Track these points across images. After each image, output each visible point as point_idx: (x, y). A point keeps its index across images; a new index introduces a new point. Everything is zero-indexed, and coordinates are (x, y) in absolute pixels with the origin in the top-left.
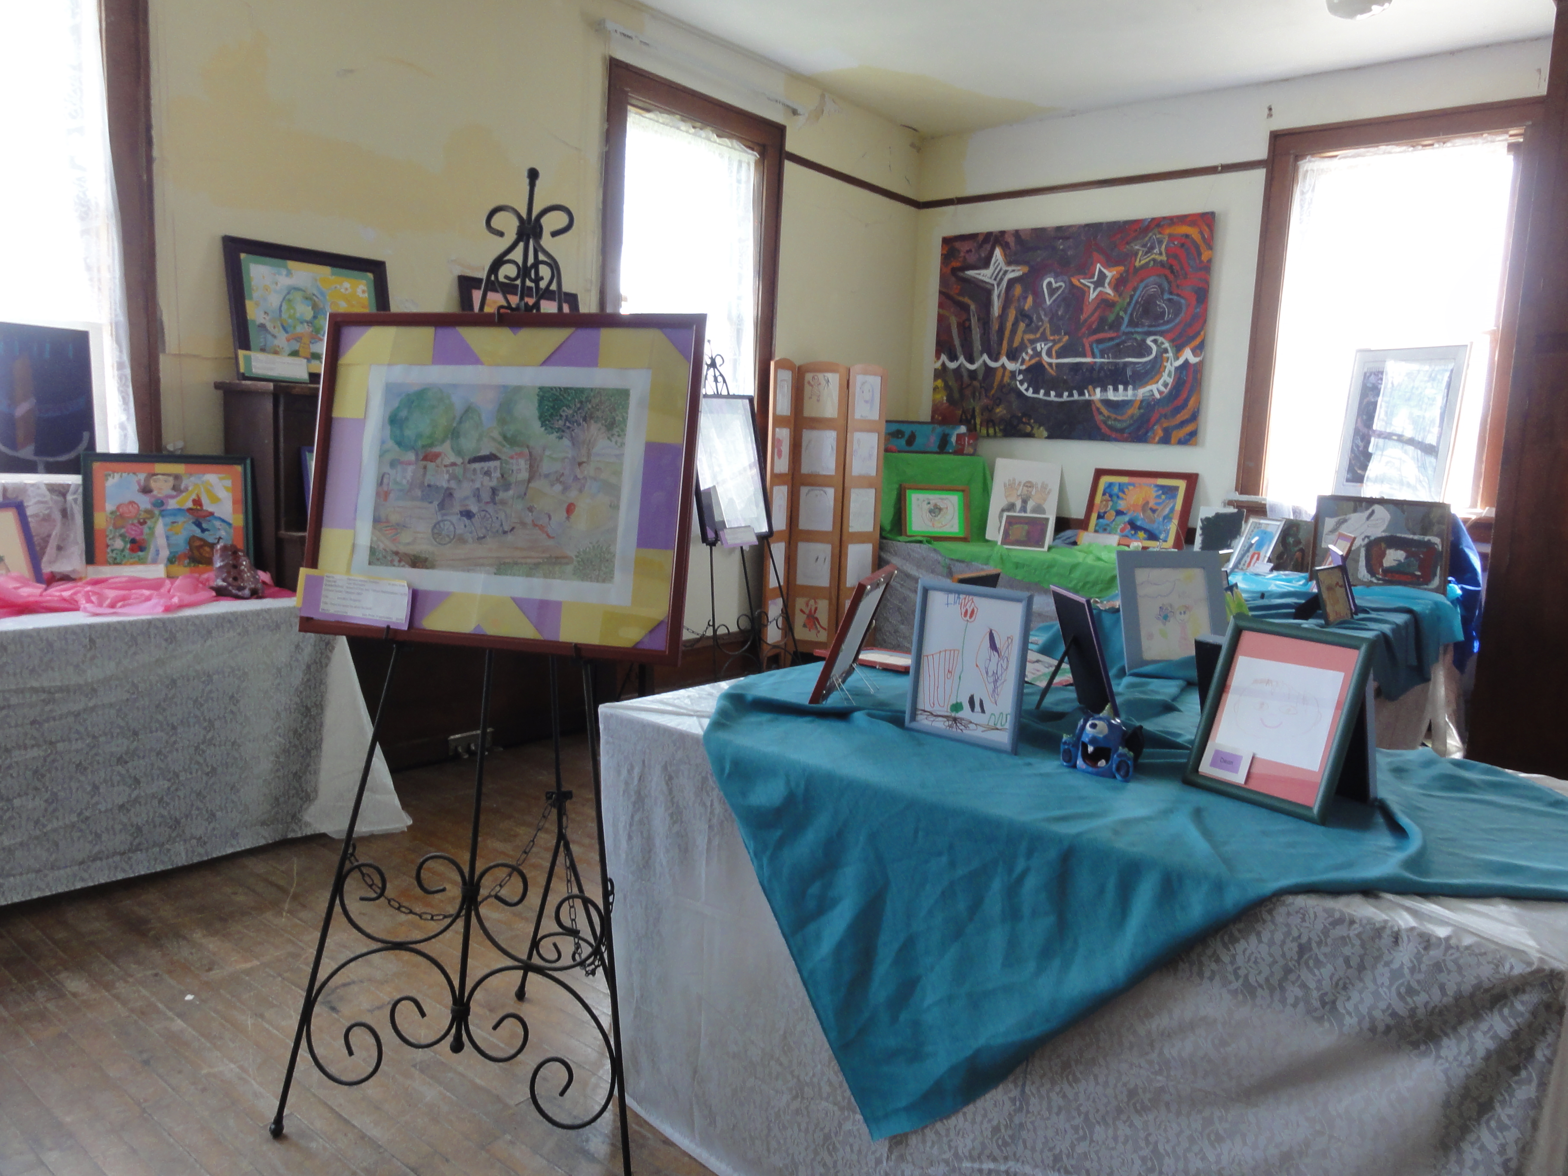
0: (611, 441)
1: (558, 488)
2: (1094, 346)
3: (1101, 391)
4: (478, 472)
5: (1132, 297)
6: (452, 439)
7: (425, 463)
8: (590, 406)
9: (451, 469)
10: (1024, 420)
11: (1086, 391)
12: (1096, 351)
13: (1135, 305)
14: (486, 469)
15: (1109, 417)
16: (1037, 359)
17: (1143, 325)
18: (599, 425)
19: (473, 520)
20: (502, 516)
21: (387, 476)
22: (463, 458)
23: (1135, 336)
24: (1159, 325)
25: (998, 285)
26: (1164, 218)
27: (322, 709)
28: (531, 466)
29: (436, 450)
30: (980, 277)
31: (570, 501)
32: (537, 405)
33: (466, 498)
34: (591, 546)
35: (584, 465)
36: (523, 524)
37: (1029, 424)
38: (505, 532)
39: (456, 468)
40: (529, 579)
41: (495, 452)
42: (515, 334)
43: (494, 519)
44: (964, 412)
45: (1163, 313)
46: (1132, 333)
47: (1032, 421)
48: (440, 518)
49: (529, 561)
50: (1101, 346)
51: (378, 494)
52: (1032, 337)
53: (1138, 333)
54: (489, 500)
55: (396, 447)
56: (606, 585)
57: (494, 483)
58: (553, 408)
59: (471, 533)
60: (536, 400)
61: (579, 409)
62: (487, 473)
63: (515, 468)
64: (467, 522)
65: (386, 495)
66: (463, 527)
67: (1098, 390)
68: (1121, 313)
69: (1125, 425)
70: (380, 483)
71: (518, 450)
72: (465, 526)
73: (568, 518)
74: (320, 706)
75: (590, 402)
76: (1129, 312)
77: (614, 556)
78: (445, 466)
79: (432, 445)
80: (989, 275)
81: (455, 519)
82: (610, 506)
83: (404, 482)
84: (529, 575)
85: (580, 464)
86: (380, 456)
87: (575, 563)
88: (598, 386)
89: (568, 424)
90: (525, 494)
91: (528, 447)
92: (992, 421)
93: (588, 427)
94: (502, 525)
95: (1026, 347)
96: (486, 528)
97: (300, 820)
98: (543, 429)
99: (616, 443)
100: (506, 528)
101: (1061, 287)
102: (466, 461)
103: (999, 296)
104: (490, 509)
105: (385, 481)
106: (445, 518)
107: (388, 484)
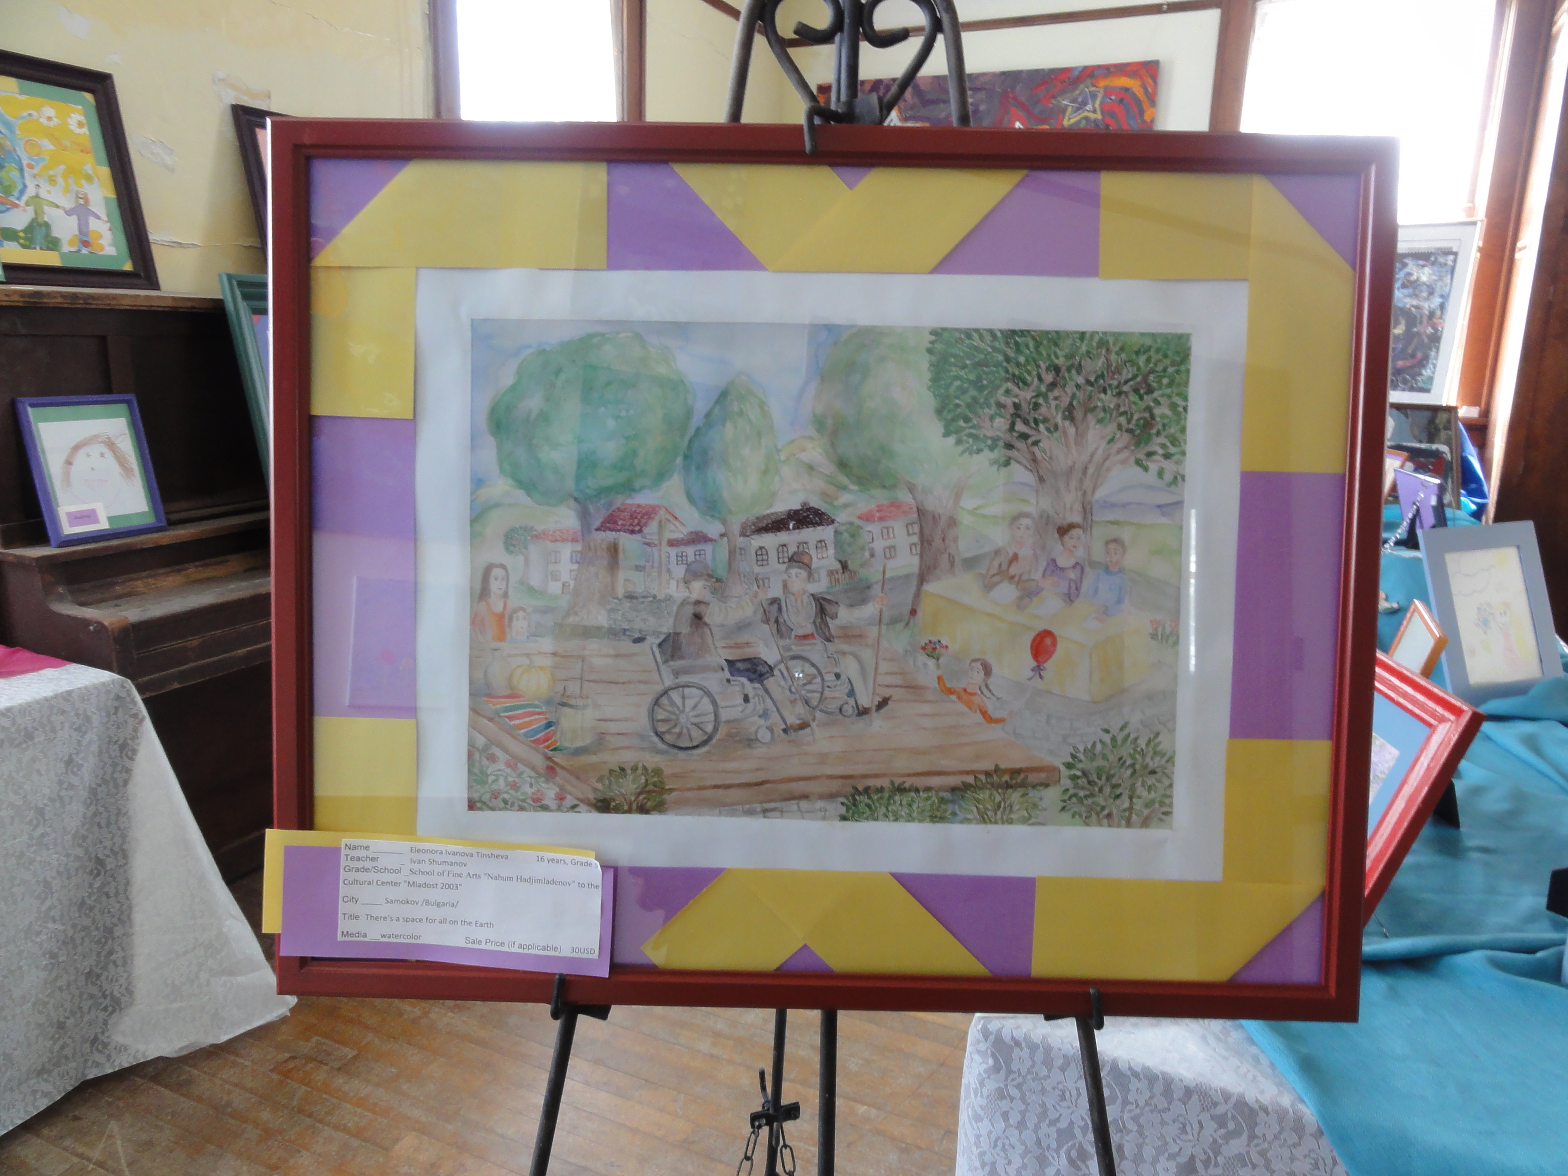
0: (1146, 469)
1: (1007, 592)
4: (773, 555)
6: (686, 469)
7: (610, 536)
8: (1080, 380)
9: (690, 551)
14: (792, 549)
18: (1112, 428)
19: (770, 682)
20: (850, 668)
21: (497, 572)
22: (724, 522)
26: (1099, 67)
27: (125, 856)
28: (925, 541)
29: (643, 499)
31: (1041, 626)
32: (927, 376)
33: (743, 626)
34: (1107, 738)
35: (1076, 532)
36: (913, 688)
38: (863, 712)
39: (708, 548)
40: (940, 827)
41: (815, 502)
42: (851, 186)
43: (829, 678)
48: (669, 681)
49: (935, 781)
51: (476, 622)
54: (809, 629)
55: (520, 495)
56: (1153, 833)
57: (820, 586)
58: (977, 384)
59: (765, 715)
60: (924, 363)
61: (1053, 385)
62: (798, 559)
63: (879, 545)
64: (750, 688)
65: (503, 622)
66: (740, 700)
70: (481, 592)
71: (880, 496)
72: (746, 699)
73: (1038, 670)
74: (122, 854)
75: (1079, 369)
77: (1171, 760)
78: (672, 543)
79: (628, 487)
81: (714, 681)
82: (1154, 636)
83: (555, 588)
84: (937, 817)
85: (1063, 531)
86: (473, 521)
87: (1066, 783)
88: (1100, 328)
89: (1020, 427)
90: (913, 612)
91: (911, 488)
93: (1080, 436)
94: (851, 693)
96: (807, 702)
97: (105, 1045)
98: (952, 440)
99: (1160, 474)
100: (865, 701)
102: (736, 528)
104: (816, 651)
105: (496, 586)
106: (683, 679)
107: (506, 595)
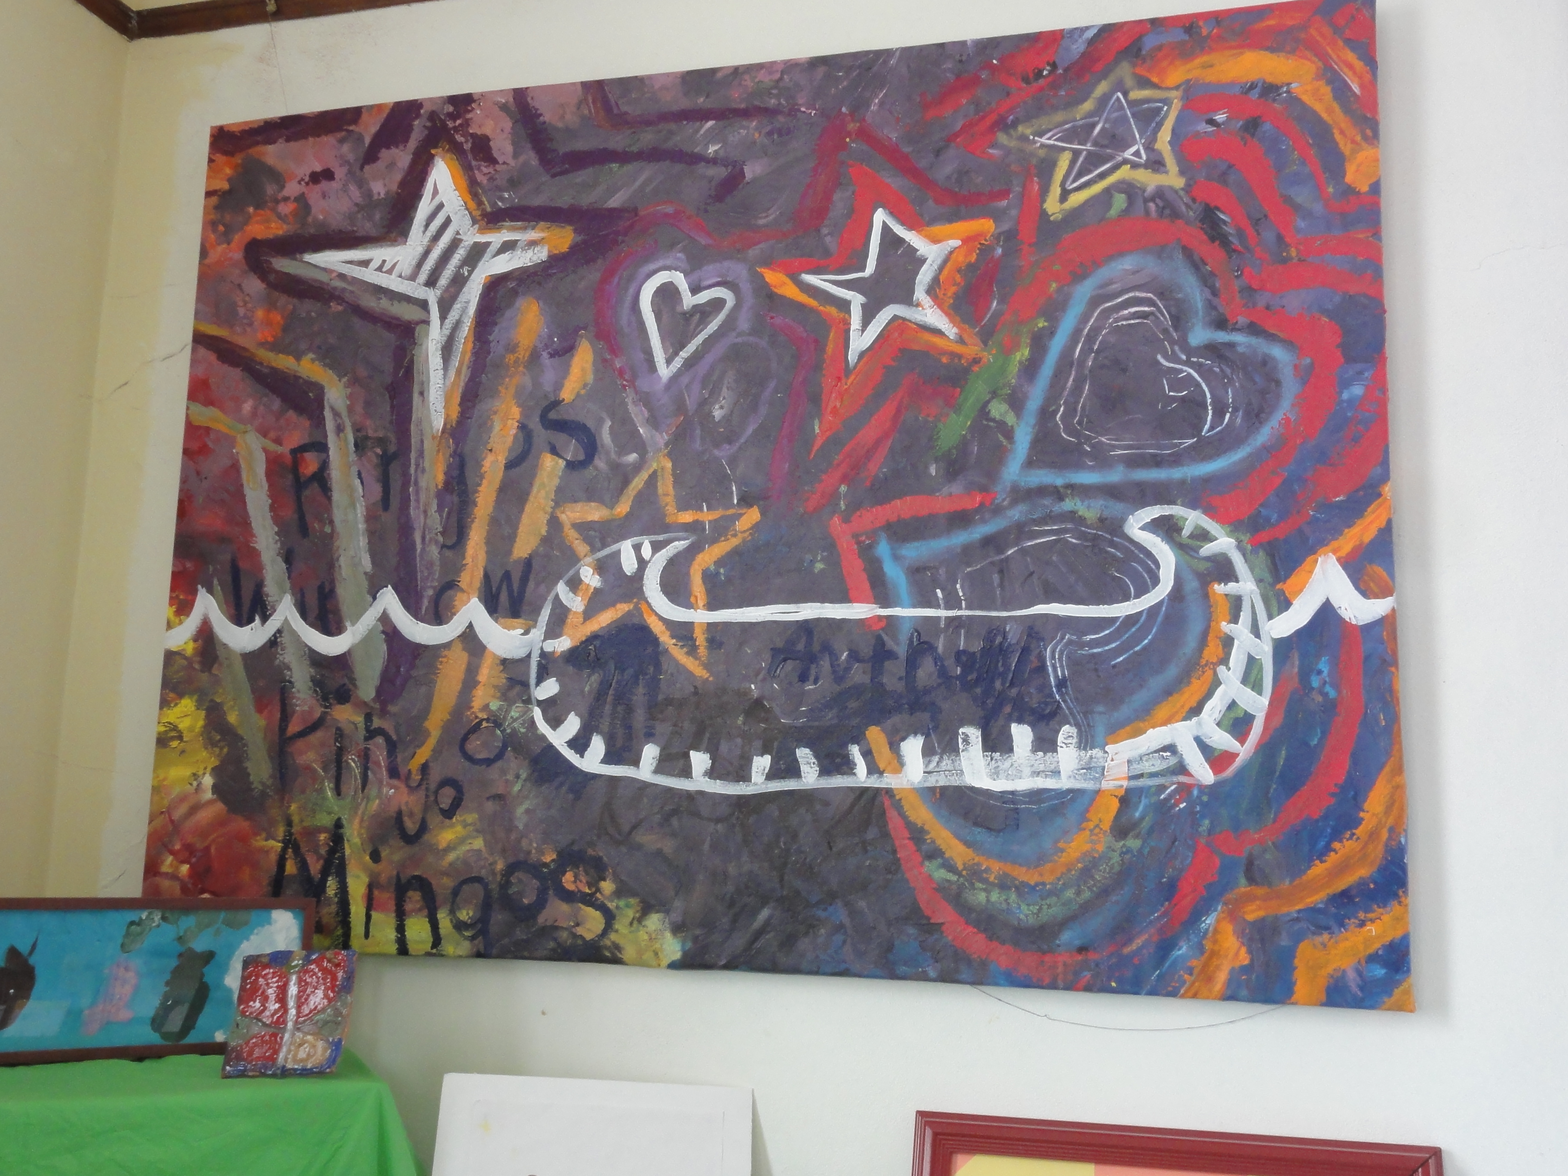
2: (883, 549)
3: (928, 752)
5: (1039, 343)
10: (568, 880)
11: (855, 751)
12: (894, 572)
13: (1059, 375)
15: (975, 874)
16: (623, 608)
17: (1102, 459)
23: (1068, 505)
24: (1176, 460)
25: (445, 307)
30: (369, 275)
37: (589, 900)
44: (289, 842)
45: (1194, 404)
46: (1058, 494)
47: (607, 886)
50: (915, 551)
52: (595, 513)
53: (1084, 491)
67: (913, 747)
68: (998, 410)
69: (1053, 910)
76: (1034, 403)
80: (406, 266)
92: (423, 885)
95: (574, 560)
101: (717, 304)
103: (447, 349)
